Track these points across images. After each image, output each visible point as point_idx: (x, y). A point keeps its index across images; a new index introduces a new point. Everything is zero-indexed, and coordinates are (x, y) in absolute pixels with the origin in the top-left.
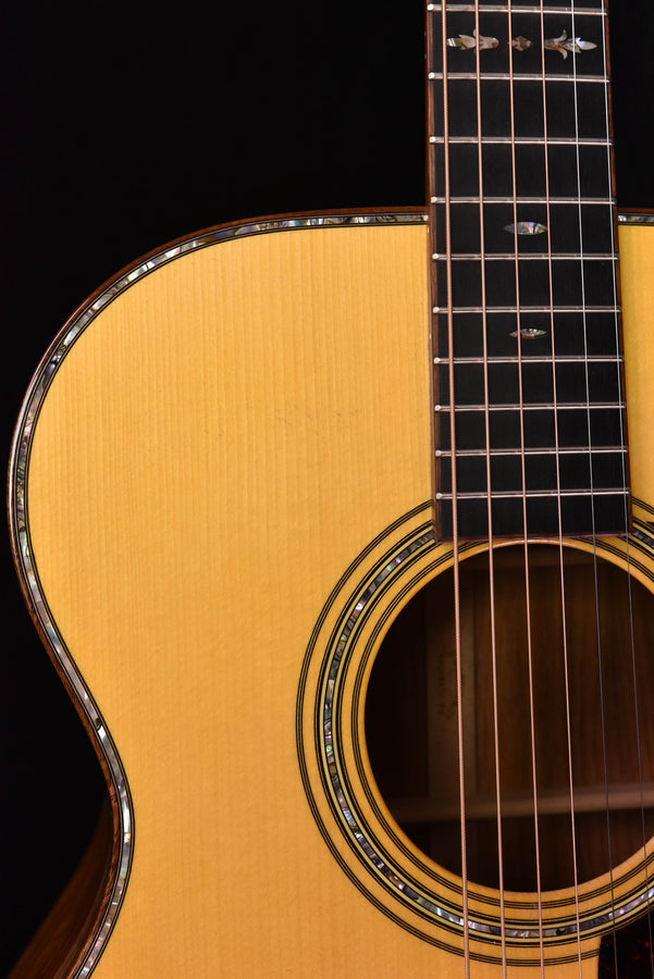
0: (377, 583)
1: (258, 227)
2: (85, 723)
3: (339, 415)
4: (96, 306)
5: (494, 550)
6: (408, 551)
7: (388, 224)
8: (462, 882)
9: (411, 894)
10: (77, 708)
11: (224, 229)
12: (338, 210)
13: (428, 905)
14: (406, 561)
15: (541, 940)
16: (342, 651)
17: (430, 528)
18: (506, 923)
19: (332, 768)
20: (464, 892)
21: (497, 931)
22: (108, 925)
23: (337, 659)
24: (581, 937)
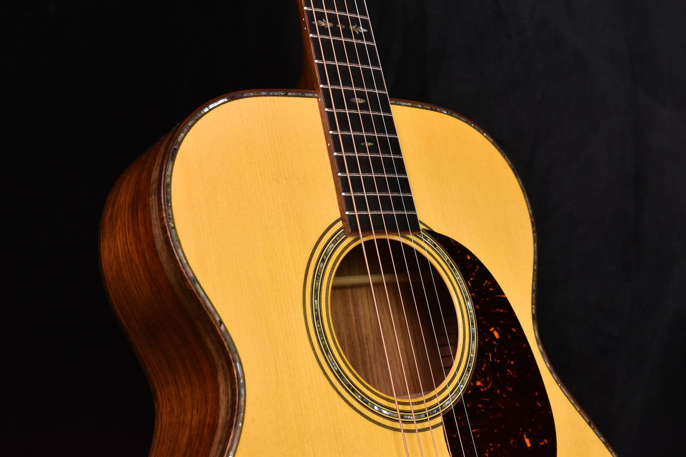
0: (326, 255)
1: (251, 94)
2: (214, 323)
3: (298, 178)
4: (189, 124)
5: (364, 242)
6: (336, 240)
7: (302, 97)
8: (395, 398)
9: (365, 401)
10: (210, 316)
11: (238, 94)
12: (283, 89)
13: (373, 406)
14: (336, 244)
15: (415, 420)
16: (318, 286)
17: (343, 230)
18: (414, 412)
19: (323, 342)
20: (396, 402)
21: (402, 417)
22: (240, 424)
23: (316, 291)
24: (430, 418)
